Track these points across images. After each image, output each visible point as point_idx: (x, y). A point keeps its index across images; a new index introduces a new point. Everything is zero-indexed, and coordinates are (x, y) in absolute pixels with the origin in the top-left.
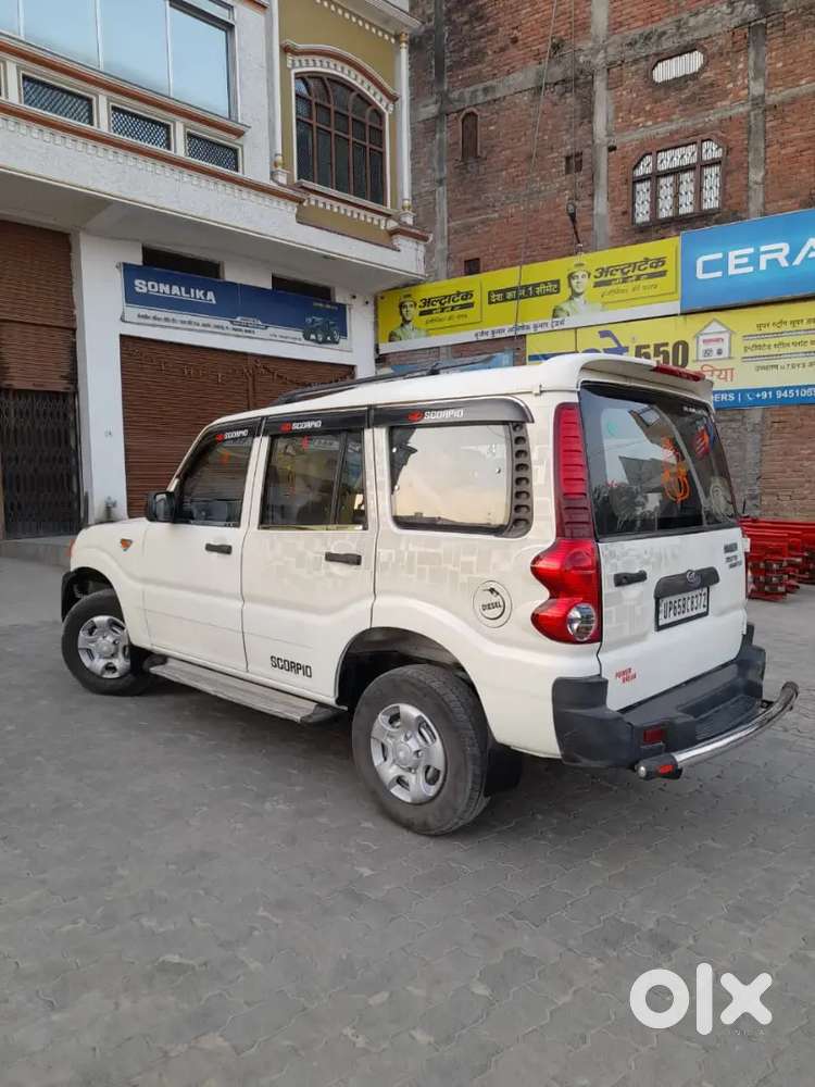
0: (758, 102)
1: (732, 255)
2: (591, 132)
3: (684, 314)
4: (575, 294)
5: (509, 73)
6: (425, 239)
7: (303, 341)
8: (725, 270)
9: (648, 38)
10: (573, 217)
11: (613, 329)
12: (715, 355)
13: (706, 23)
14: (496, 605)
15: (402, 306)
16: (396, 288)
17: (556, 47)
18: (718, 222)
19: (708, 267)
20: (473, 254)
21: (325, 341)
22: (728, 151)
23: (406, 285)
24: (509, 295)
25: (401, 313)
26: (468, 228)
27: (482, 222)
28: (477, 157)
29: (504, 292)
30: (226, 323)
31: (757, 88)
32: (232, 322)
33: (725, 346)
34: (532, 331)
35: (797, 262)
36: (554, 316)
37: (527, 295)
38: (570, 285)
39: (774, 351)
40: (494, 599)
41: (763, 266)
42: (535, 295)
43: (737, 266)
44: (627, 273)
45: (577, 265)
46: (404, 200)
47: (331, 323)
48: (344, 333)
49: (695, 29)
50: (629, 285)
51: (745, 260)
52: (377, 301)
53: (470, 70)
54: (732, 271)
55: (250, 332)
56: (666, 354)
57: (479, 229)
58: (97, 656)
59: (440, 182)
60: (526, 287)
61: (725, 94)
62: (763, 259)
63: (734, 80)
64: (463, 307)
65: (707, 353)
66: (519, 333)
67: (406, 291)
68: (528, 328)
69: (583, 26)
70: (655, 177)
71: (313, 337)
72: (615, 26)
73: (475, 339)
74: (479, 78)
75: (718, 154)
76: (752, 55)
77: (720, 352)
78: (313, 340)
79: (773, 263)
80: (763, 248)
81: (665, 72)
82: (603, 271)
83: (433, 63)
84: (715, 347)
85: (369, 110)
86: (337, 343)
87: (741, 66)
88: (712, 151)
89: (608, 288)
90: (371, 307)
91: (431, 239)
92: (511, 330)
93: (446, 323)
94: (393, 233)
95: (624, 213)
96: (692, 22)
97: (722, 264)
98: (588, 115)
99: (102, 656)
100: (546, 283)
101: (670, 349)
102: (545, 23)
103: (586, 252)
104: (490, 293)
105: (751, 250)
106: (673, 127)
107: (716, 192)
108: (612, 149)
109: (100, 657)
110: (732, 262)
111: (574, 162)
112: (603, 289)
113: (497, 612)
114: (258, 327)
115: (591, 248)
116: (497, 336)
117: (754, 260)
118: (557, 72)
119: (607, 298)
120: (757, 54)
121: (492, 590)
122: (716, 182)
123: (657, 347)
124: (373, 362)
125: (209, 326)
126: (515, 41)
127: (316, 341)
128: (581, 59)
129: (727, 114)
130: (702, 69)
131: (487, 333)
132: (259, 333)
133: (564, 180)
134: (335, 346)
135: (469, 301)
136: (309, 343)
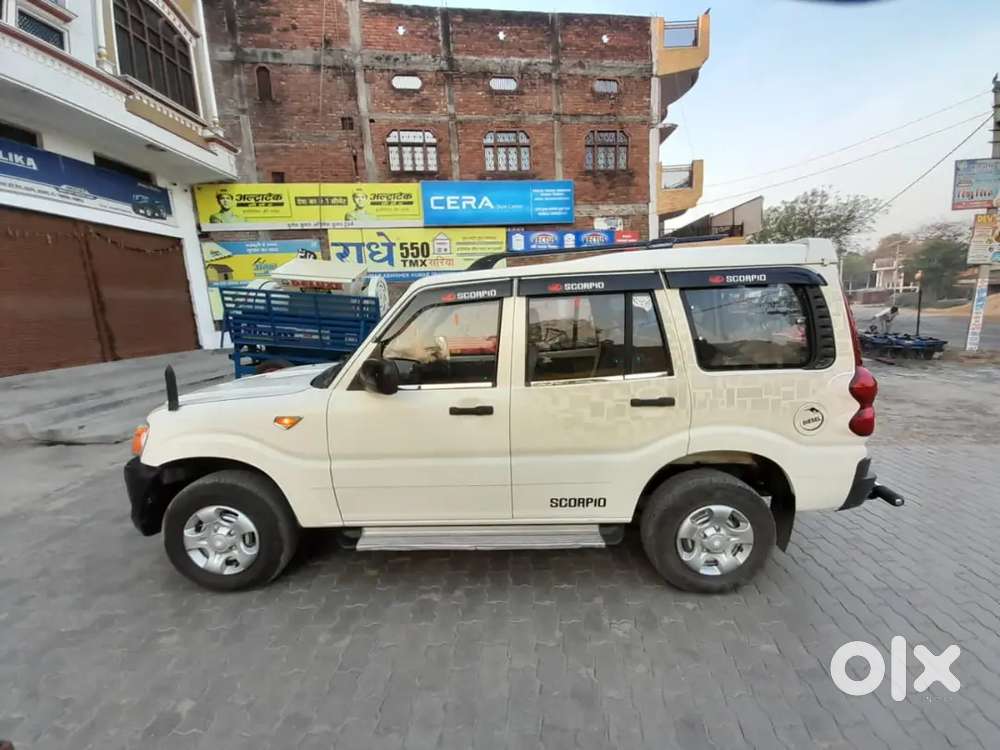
0: (452, 117)
1: (449, 198)
2: (358, 107)
3: (425, 227)
4: (358, 208)
5: (292, 48)
6: (235, 151)
7: (134, 214)
8: (446, 206)
9: (388, 58)
10: (355, 158)
11: (386, 232)
12: (443, 252)
13: (421, 63)
14: (816, 420)
15: (219, 197)
16: (211, 183)
17: (328, 42)
18: (438, 179)
19: (437, 203)
20: (279, 169)
21: (153, 216)
22: (440, 140)
23: (221, 182)
24: (311, 201)
25: (220, 203)
26: (272, 150)
27: (283, 147)
28: (274, 102)
29: (307, 198)
30: (50, 189)
31: (451, 109)
32: (57, 189)
33: (447, 247)
34: (331, 227)
35: (480, 207)
36: (346, 219)
37: (325, 204)
38: (355, 201)
39: (471, 251)
40: (813, 415)
41: (464, 207)
42: (330, 204)
43: (452, 205)
44: (390, 199)
45: (358, 190)
46: (214, 117)
47: (157, 202)
48: (169, 212)
49: (415, 63)
50: (392, 207)
51: (455, 202)
52: (193, 190)
53: (259, 36)
54: (449, 207)
55: (78, 200)
56: (417, 249)
57: (282, 153)
58: (211, 554)
59: (243, 111)
60: (324, 198)
61: (435, 107)
62: (464, 203)
63: (440, 101)
64: (275, 204)
65: (440, 250)
66: (324, 227)
67: (223, 186)
68: (328, 224)
69: (345, 36)
70: (400, 145)
71: (142, 211)
72: (366, 44)
73: (288, 228)
74: (268, 44)
75: (434, 141)
76: (447, 89)
77: (446, 250)
78: (142, 214)
79: (468, 206)
80: (464, 197)
81: (400, 83)
82: (375, 196)
83: (225, 19)
84: (443, 247)
85: (176, 37)
86: (165, 219)
87: (442, 94)
88: (430, 138)
89: (379, 207)
90: (189, 194)
91: (240, 151)
92: (316, 225)
93: (262, 214)
94: (211, 140)
95: (384, 163)
96: (413, 58)
97: (443, 203)
98: (353, 94)
99: (218, 551)
100: (338, 198)
101: (419, 246)
102: (318, 23)
103: (362, 182)
104: (296, 198)
105: (457, 198)
106: (408, 118)
107: (435, 162)
108: (372, 121)
109: (216, 553)
110: (449, 203)
111: (348, 123)
112: (376, 207)
113: (818, 423)
114: (86, 196)
115: (365, 180)
116: (305, 228)
117: (460, 202)
118: (329, 60)
119: (379, 213)
120: (449, 90)
121: (812, 410)
122: (434, 156)
123: (412, 244)
124: (196, 237)
125: (32, 190)
126: (294, 27)
127: (145, 215)
128: (346, 57)
129: (437, 119)
130: (421, 89)
131: (297, 225)
132: (87, 202)
133: (342, 133)
134: (164, 221)
135: (280, 201)
136: (137, 216)
